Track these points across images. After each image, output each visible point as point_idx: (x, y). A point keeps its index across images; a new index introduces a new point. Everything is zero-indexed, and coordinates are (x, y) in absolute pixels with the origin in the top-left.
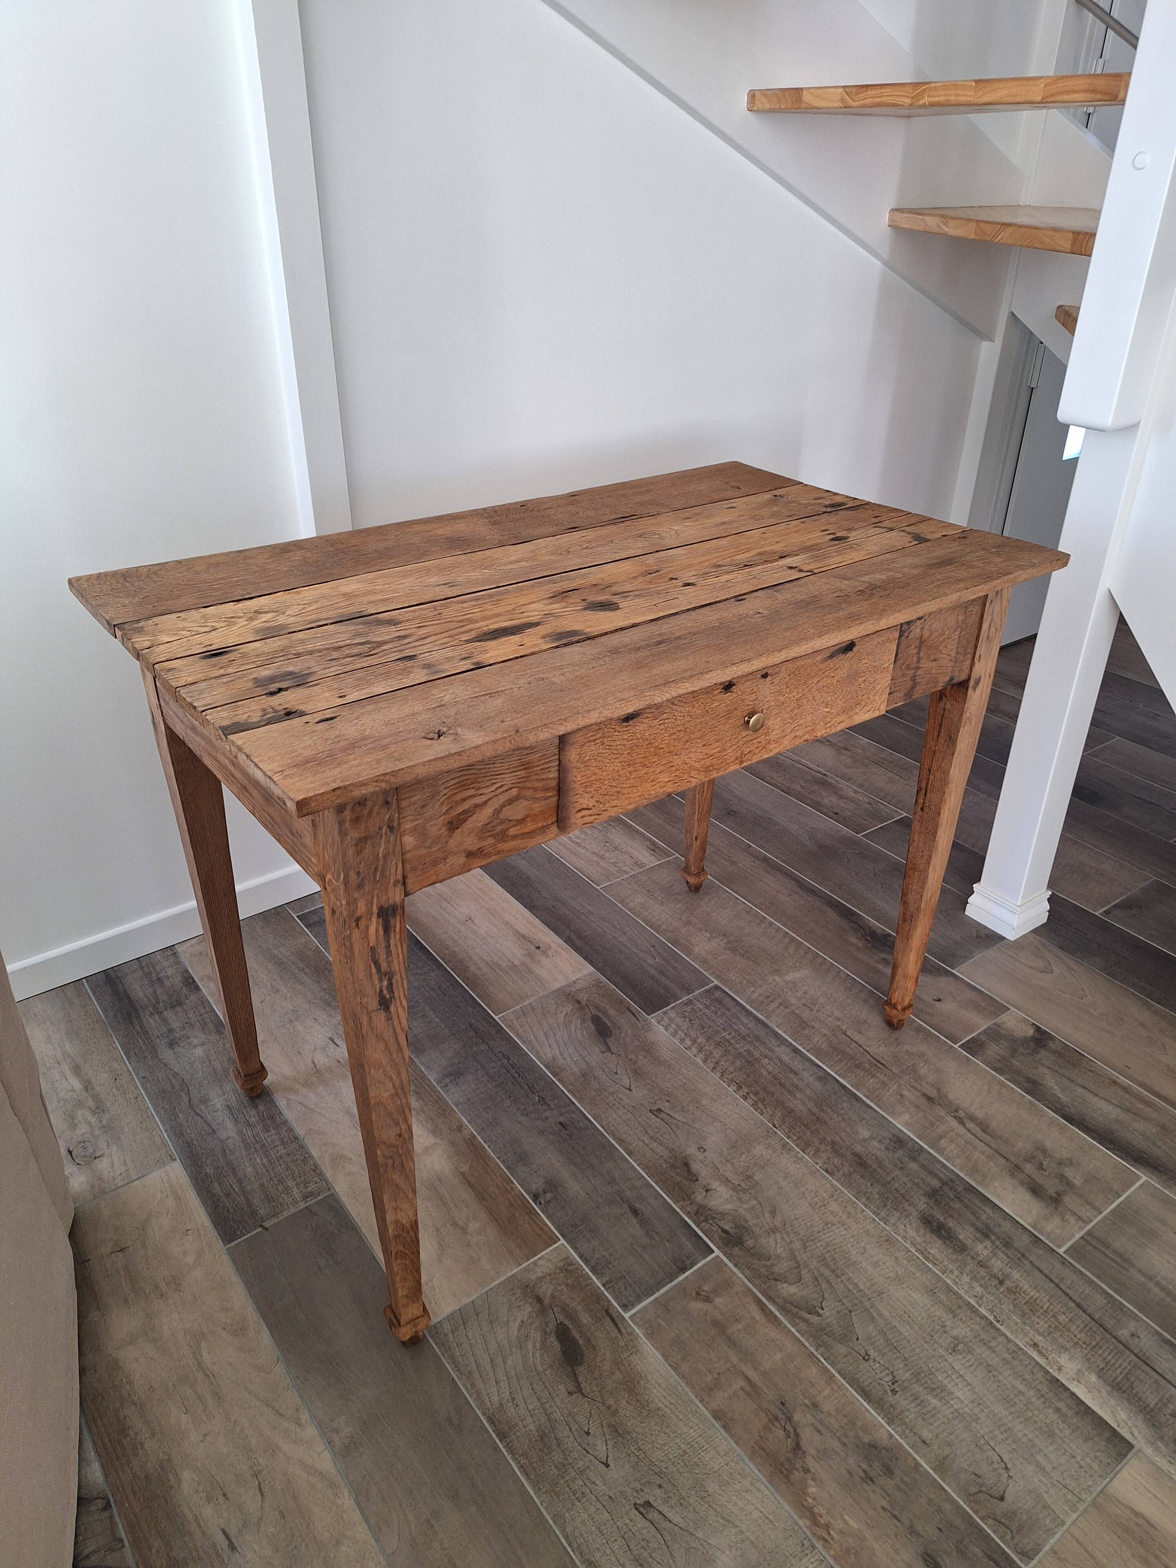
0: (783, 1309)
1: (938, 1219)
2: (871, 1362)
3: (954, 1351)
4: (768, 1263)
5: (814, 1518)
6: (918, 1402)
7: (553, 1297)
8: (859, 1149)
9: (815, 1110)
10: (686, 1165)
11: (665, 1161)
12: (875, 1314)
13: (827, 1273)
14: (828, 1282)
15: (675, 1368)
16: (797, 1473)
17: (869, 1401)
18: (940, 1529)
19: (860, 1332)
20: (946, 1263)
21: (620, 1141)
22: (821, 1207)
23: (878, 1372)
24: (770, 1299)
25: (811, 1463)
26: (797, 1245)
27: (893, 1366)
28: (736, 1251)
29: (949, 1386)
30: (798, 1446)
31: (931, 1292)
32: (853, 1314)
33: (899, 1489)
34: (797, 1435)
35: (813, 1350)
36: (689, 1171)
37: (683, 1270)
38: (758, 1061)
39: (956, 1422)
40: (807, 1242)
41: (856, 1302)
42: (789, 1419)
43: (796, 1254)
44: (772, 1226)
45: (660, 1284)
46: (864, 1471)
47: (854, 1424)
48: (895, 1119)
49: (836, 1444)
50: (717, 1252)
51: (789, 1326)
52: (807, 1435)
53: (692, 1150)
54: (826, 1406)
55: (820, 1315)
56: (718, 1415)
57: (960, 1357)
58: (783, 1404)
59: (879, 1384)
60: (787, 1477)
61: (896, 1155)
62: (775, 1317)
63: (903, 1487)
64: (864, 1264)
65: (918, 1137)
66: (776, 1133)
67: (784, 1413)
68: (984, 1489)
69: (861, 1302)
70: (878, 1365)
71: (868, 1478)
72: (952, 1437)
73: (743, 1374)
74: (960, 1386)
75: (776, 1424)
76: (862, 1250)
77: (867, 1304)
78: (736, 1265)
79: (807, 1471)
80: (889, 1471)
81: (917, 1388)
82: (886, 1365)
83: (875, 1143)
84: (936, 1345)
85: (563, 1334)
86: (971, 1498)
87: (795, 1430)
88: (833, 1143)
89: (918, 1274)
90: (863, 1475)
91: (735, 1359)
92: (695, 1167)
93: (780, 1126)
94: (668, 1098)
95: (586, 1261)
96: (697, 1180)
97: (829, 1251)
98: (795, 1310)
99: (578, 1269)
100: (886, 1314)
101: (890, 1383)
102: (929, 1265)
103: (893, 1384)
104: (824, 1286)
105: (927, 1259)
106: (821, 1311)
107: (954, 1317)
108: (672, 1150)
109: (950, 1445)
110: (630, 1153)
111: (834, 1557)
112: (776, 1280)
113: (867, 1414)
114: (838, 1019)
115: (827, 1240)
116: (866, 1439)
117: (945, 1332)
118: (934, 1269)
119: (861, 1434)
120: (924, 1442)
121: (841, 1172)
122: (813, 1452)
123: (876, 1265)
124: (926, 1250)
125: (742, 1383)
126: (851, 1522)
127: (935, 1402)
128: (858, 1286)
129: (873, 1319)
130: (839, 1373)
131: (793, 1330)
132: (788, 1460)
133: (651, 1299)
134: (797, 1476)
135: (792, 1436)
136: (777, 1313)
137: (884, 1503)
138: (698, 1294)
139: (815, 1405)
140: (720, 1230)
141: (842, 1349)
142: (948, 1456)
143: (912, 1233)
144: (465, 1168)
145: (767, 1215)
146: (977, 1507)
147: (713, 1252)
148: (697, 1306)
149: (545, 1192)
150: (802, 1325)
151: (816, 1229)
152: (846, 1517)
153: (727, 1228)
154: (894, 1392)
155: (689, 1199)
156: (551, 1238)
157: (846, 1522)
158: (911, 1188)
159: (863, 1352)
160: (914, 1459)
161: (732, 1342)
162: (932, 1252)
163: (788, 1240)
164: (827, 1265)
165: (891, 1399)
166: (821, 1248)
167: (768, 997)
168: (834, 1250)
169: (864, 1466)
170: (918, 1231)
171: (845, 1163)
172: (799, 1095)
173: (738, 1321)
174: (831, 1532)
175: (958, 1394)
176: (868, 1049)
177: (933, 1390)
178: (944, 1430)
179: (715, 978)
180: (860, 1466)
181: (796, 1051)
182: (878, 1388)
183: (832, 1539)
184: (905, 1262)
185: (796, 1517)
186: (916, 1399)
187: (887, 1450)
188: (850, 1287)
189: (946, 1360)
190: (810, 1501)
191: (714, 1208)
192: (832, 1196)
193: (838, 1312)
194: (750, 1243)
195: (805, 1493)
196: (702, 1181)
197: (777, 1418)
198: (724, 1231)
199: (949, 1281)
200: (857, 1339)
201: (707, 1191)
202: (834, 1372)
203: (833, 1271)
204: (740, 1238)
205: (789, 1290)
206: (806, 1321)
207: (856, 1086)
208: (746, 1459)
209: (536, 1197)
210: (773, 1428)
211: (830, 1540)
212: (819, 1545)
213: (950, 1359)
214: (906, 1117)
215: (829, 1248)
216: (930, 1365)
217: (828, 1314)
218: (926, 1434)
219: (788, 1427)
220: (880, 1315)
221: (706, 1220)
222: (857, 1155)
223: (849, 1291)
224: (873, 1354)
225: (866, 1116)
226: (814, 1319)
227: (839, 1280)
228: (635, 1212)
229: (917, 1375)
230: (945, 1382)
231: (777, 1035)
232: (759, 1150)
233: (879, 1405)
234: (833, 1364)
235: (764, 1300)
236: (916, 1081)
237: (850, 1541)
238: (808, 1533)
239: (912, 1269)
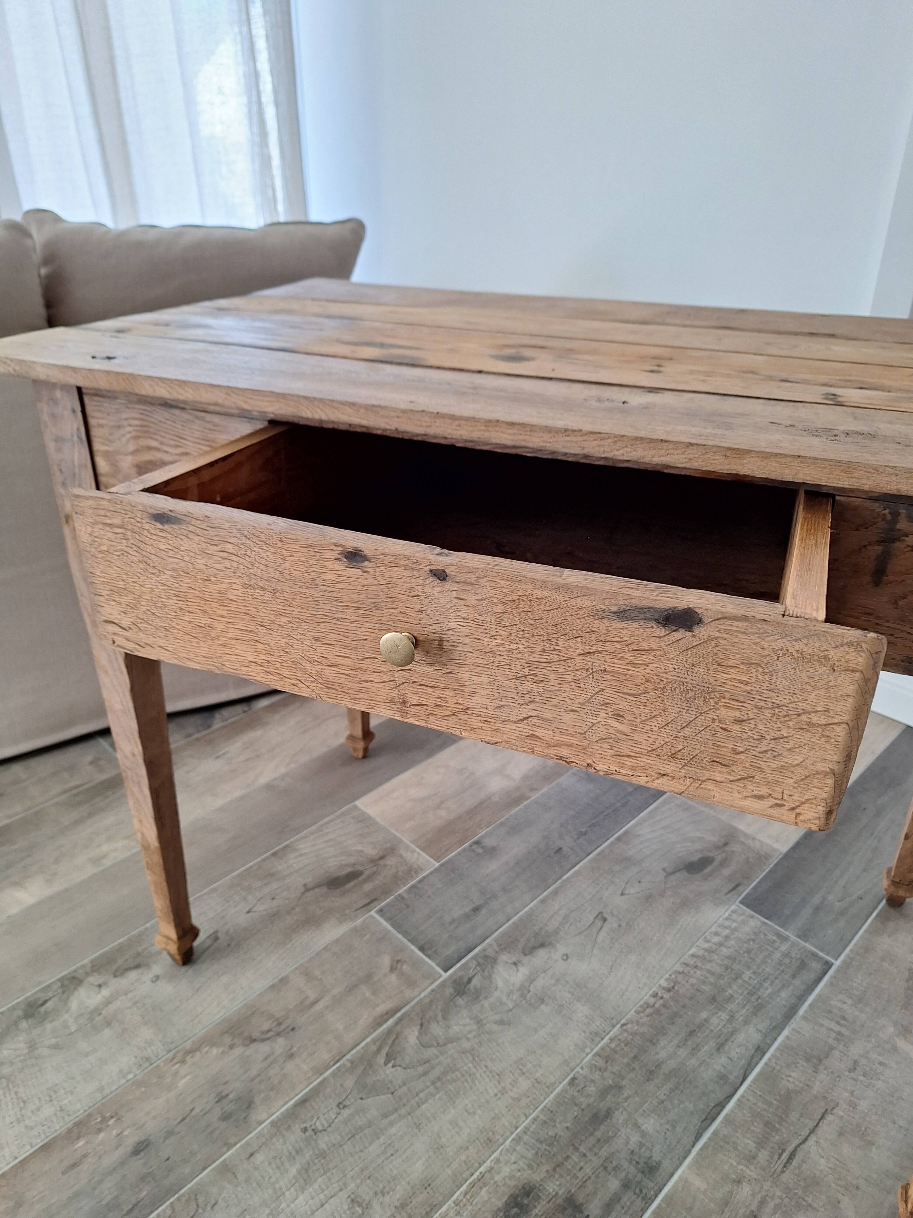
0: (389, 1032)
1: (535, 1207)
2: (336, 1110)
3: (353, 1201)
4: (440, 1017)
5: (191, 1052)
6: (294, 1153)
7: (385, 865)
8: (619, 1117)
9: (665, 1069)
10: (542, 945)
11: (541, 929)
12: (392, 1118)
13: (436, 1072)
14: (425, 1074)
15: (326, 949)
16: (230, 1040)
17: (296, 1105)
18: (168, 1159)
19: (370, 1101)
20: (470, 1208)
21: (556, 893)
22: (521, 1070)
23: (326, 1116)
24: (400, 1020)
25: (238, 1051)
26: (467, 1045)
27: (333, 1132)
28: (449, 991)
29: (311, 1189)
30: (253, 1041)
31: (427, 1184)
32: (390, 1096)
33: (208, 1126)
34: (263, 1040)
35: (348, 1057)
36: (534, 948)
37: (422, 949)
38: (721, 1007)
39: (271, 1191)
40: (473, 1055)
41: (404, 1100)
42: (278, 1034)
43: (454, 1044)
44: (485, 1021)
45: (405, 934)
46: (227, 1095)
47: (272, 1089)
48: (690, 1167)
49: (254, 1072)
50: (445, 975)
51: (373, 1036)
52: (264, 1048)
53: (561, 949)
54: (290, 1066)
55: (386, 1064)
56: (284, 981)
57: (346, 1207)
58: (293, 1029)
59: (312, 1117)
60: (227, 1032)
61: (626, 1164)
62: (380, 1025)
63: (210, 1129)
64: (453, 1111)
65: (668, 1200)
66: (614, 1026)
67: (284, 1030)
68: (200, 1211)
69: (404, 1105)
70: (334, 1117)
71: (221, 1098)
72: (255, 1185)
73: (321, 998)
74: (311, 1202)
75: (275, 1024)
76: (471, 1111)
77: (403, 1111)
78: (433, 991)
79: (231, 1047)
80: (225, 1117)
81: (308, 1155)
82: (333, 1125)
83: (635, 1138)
84: (358, 1181)
85: (353, 876)
86: (195, 1194)
87: (268, 1039)
88: (620, 1088)
89: (449, 1171)
90: (224, 1094)
91: (335, 991)
92: (542, 954)
93: (626, 1031)
94: (624, 925)
95: (420, 881)
96: (525, 955)
97: (463, 1076)
98: (390, 1042)
99: (412, 877)
100: (393, 1130)
101: (313, 1127)
102: (464, 1187)
103: (313, 1130)
104: (421, 1069)
105: (473, 1185)
106: (390, 1065)
107: (396, 1207)
108: (556, 932)
109: (248, 1180)
110: (543, 901)
111: (158, 1066)
112: (422, 1025)
113: (281, 1102)
114: (853, 1106)
115: (478, 1075)
116: (257, 1100)
117: (376, 1193)
118: (458, 1193)
119: (262, 1095)
120: (252, 1155)
121: (576, 1094)
122: (247, 1053)
123: (454, 1123)
124: (485, 1185)
125: (312, 996)
126: (184, 1081)
127: (293, 1171)
128: (423, 1103)
129: (385, 1116)
130: (324, 1080)
131: (368, 1040)
132: (242, 1033)
133: (390, 928)
134: (228, 1040)
135: (264, 1036)
136: (385, 1026)
137: (197, 1110)
138: (398, 961)
139: (291, 1056)
140: (470, 976)
141: (350, 1082)
142: (236, 1177)
143: (506, 1170)
144: (495, 799)
145: (497, 1017)
146: (184, 1199)
147: (446, 971)
148: (386, 961)
149: (482, 848)
150: (375, 1048)
151: (489, 1064)
152: (188, 1078)
153: (474, 981)
154: (305, 1130)
155: (502, 950)
156: (439, 857)
157: (185, 1076)
158: (575, 1177)
159: (347, 1103)
160: (235, 1144)
161: (351, 989)
162: (484, 1192)
163: (470, 1036)
164: (445, 1073)
165: (297, 1127)
166: (466, 1068)
167: (844, 1018)
168: (466, 1081)
169: (231, 1096)
170: (511, 1177)
171: (592, 1100)
172: (683, 1053)
173: (374, 993)
174: (178, 1065)
175: (301, 1198)
176: (811, 1142)
177: (307, 1171)
178: (263, 1177)
179: (844, 962)
180: (232, 1092)
181: (760, 1051)
182: (309, 1115)
183: (173, 1065)
184: (463, 1158)
185: (193, 1039)
186: (297, 1152)
187: (245, 1118)
188: (422, 1095)
189: (341, 1190)
190: (206, 1049)
191: (495, 970)
192: (538, 1083)
193: (391, 1082)
194: (460, 1001)
195: (213, 1044)
196: (526, 960)
197: (279, 1024)
198: (470, 980)
199: (444, 1208)
200: (361, 1099)
201: (515, 964)
202: (326, 1074)
203: (439, 1079)
204: (464, 993)
205: (412, 1036)
206: (379, 1050)
207: (728, 1121)
208: (245, 1002)
209: (477, 843)
210: (270, 1022)
211: (172, 1063)
212: (170, 1055)
213: (343, 1195)
214: (698, 1183)
215: (467, 1076)
216: (334, 1171)
217: (388, 1072)
218: (259, 1158)
219: (270, 1034)
220: (391, 1124)
221: (479, 964)
222: (609, 1114)
223: (417, 1094)
224: (346, 1113)
225: (679, 1130)
226: (381, 1059)
227: (428, 1084)
228: (476, 909)
229: (322, 1155)
230: (316, 1186)
231: (778, 1028)
232: (582, 1010)
233: (292, 1115)
234: (334, 1074)
235: (398, 1015)
236: (777, 1207)
237: (169, 1080)
238: (180, 1047)
239: (455, 1165)
